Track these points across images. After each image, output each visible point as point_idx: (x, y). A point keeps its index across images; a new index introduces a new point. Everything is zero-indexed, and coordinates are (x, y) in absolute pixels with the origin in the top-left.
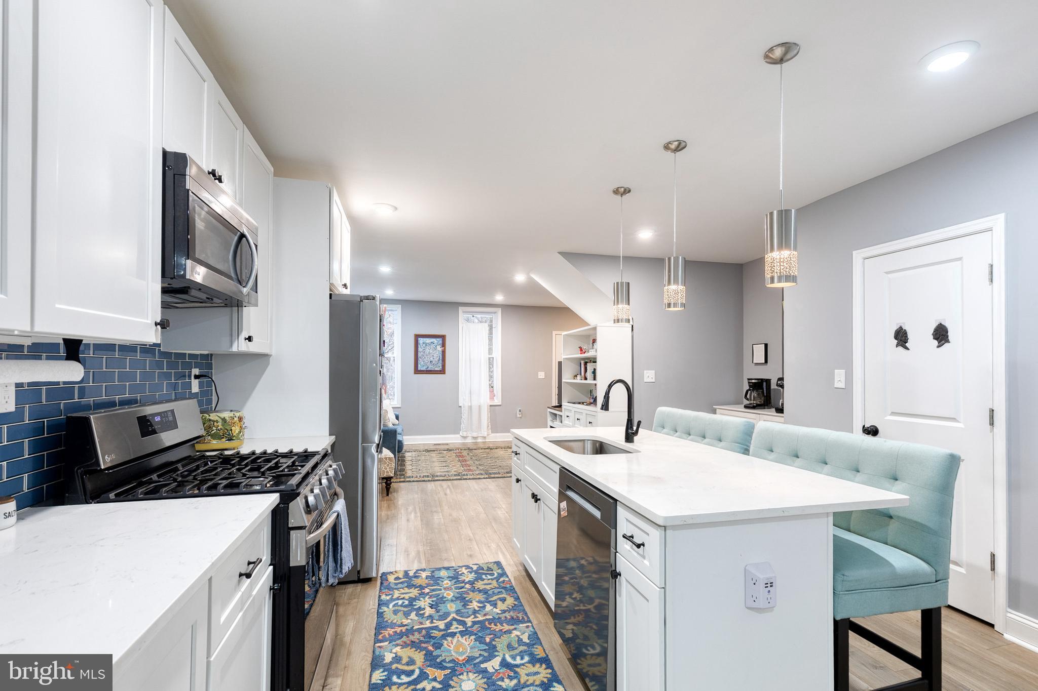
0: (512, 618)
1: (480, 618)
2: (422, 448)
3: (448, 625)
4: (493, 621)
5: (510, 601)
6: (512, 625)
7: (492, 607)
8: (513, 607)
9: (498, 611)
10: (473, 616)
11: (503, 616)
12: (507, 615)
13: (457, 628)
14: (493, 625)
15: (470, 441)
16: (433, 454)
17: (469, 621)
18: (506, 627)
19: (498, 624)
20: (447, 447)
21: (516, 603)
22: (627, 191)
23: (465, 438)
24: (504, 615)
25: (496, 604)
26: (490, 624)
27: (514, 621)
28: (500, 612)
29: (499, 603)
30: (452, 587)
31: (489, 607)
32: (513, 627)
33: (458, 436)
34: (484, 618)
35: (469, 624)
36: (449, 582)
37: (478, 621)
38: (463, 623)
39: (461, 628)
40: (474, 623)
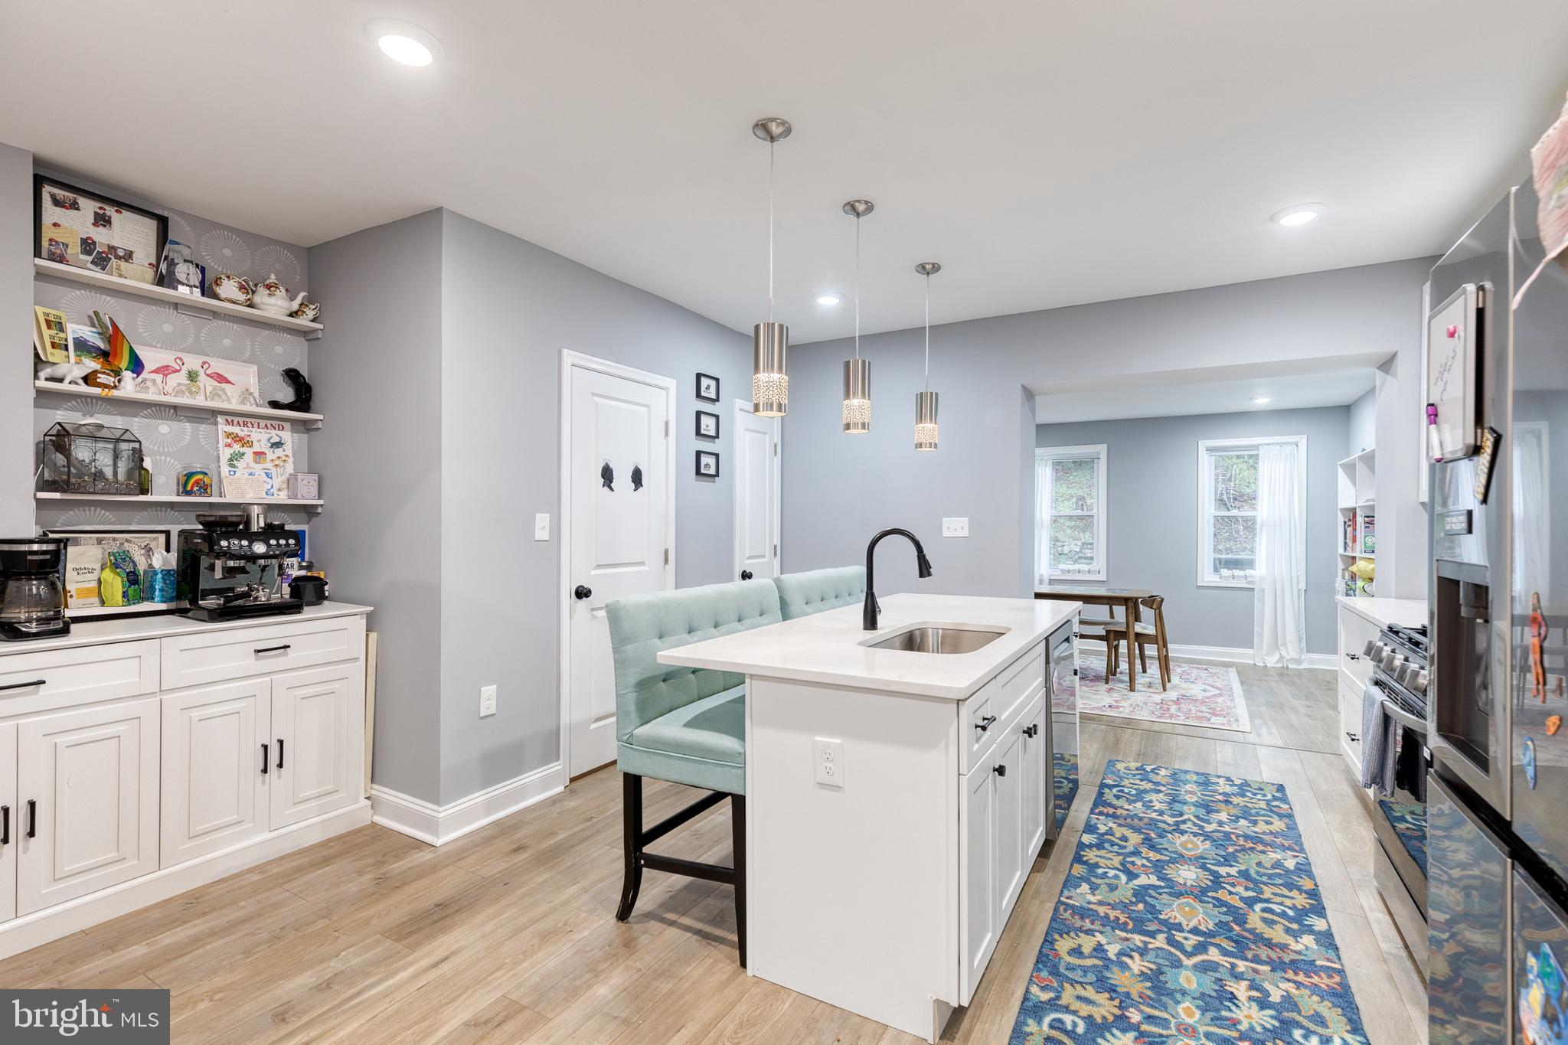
0: (1082, 918)
1: (1138, 939)
3: (1202, 948)
4: (1117, 925)
5: (1063, 945)
6: (1089, 909)
7: (1106, 947)
8: (1068, 934)
9: (1099, 937)
10: (1150, 946)
11: (1097, 926)
12: (1087, 924)
13: (1186, 939)
14: (1122, 919)
17: (1160, 941)
18: (1102, 910)
19: (1112, 918)
21: (1057, 937)
24: (1092, 927)
25: (1095, 950)
26: (1126, 923)
27: (1083, 913)
28: (1097, 934)
29: (1086, 950)
30: (1173, 1032)
31: (1112, 950)
32: (1091, 906)
34: (1130, 936)
35: (1161, 937)
37: (1143, 935)
38: (1171, 941)
39: (1179, 936)
40: (1152, 935)
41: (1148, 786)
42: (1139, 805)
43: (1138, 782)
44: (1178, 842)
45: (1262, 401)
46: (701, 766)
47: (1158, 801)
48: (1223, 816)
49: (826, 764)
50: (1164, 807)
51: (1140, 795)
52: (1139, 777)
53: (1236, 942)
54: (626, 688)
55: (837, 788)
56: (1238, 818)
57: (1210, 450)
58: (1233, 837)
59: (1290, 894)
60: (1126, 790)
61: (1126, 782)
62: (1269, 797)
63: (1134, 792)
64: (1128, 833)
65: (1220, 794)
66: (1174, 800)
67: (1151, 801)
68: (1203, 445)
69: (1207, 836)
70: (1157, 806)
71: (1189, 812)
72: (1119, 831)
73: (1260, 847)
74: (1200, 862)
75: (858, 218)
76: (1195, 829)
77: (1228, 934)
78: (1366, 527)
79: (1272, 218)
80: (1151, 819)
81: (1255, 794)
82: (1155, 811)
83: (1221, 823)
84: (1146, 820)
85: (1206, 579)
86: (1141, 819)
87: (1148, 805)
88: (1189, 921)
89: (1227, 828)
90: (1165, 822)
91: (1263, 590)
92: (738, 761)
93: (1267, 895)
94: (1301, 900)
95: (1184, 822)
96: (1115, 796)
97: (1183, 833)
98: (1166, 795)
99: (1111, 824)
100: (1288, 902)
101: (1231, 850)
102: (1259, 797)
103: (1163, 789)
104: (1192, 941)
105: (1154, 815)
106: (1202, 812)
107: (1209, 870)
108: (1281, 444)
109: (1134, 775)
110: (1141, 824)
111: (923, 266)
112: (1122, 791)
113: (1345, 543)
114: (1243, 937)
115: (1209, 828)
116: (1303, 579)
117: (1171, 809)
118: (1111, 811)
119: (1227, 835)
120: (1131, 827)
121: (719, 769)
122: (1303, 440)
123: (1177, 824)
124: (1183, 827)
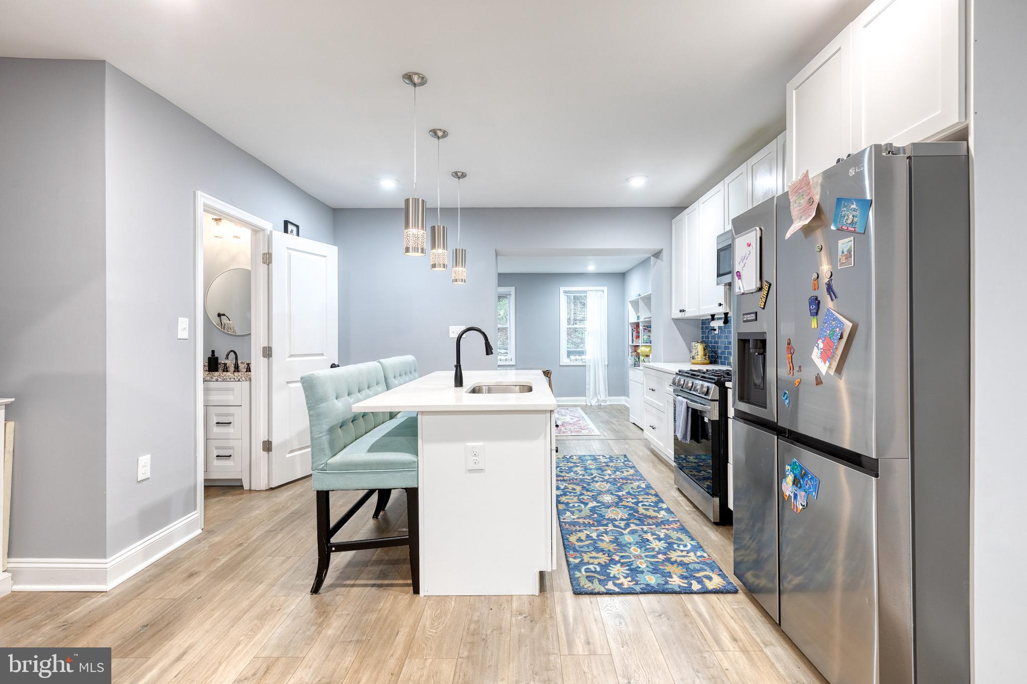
0: (574, 526)
1: (602, 529)
3: (627, 525)
4: (590, 525)
5: (573, 539)
6: (575, 522)
7: (590, 535)
8: (572, 534)
9: (586, 532)
10: (608, 530)
11: (582, 528)
12: (578, 528)
13: (620, 523)
14: (591, 523)
17: (610, 527)
18: (581, 521)
19: (587, 523)
21: (568, 536)
24: (581, 529)
25: (587, 537)
26: (593, 523)
27: (574, 524)
28: (584, 531)
29: (583, 538)
30: (634, 559)
31: (594, 535)
32: (575, 520)
34: (598, 528)
35: (610, 525)
36: (640, 566)
37: (603, 526)
38: (615, 526)
39: (617, 523)
40: (606, 525)
41: (572, 465)
42: (572, 473)
43: (566, 464)
44: (597, 486)
45: (591, 268)
46: (385, 475)
47: (579, 470)
48: (609, 472)
49: (474, 458)
50: (583, 472)
51: (570, 470)
52: (566, 461)
53: (639, 520)
54: (321, 433)
55: (481, 470)
56: (615, 471)
57: (565, 292)
58: (617, 479)
59: (649, 497)
60: (563, 468)
61: (561, 465)
62: (623, 461)
63: (567, 468)
64: (574, 486)
65: (603, 463)
66: (586, 469)
67: (576, 471)
68: (562, 289)
69: (607, 481)
70: (580, 473)
71: (595, 473)
72: (570, 487)
73: (629, 482)
74: (609, 492)
75: (439, 139)
76: (601, 479)
77: (635, 518)
78: (644, 331)
79: (627, 180)
80: (580, 479)
81: (617, 461)
82: (580, 475)
83: (610, 475)
84: (579, 480)
85: (564, 361)
86: (576, 479)
87: (576, 473)
88: (618, 516)
89: (613, 477)
90: (587, 479)
91: (590, 366)
92: (413, 467)
93: (641, 500)
94: (654, 499)
95: (595, 477)
96: (559, 471)
97: (597, 482)
98: (581, 467)
99: (565, 484)
100: (650, 500)
101: (619, 485)
102: (619, 461)
103: (579, 465)
104: (622, 524)
105: (581, 477)
106: (600, 472)
107: (615, 495)
108: (597, 291)
109: (563, 461)
110: (577, 481)
111: (456, 173)
112: (562, 469)
113: (633, 339)
114: (640, 517)
115: (607, 477)
116: (606, 359)
117: (586, 473)
118: (562, 478)
119: (614, 479)
120: (574, 484)
121: (399, 474)
122: (605, 289)
123: (592, 478)
124: (595, 479)
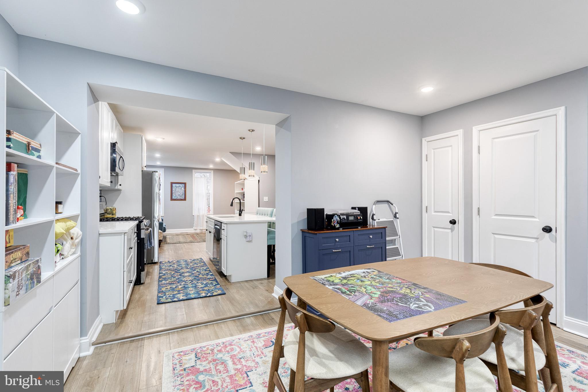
2: (175, 234)
3: (182, 268)
7: (196, 265)
10: (190, 266)
11: (199, 266)
15: (199, 231)
16: (180, 236)
20: (186, 234)
22: (244, 138)
23: (196, 230)
33: (192, 229)
36: (183, 262)
38: (187, 267)
41: (205, 289)
42: (205, 283)
43: (210, 289)
44: (190, 278)
47: (200, 285)
48: (180, 287)
50: (198, 284)
51: (206, 285)
52: (211, 290)
56: (176, 288)
58: (177, 283)
60: (211, 285)
61: (213, 287)
62: (164, 297)
63: (208, 285)
64: (203, 277)
65: (181, 293)
66: (196, 287)
67: (202, 285)
69: (184, 281)
70: (199, 284)
71: (190, 285)
72: (205, 276)
73: (170, 283)
74: (184, 277)
76: (187, 282)
80: (199, 281)
81: (169, 297)
82: (199, 283)
83: (181, 285)
84: (200, 280)
86: (202, 280)
87: (202, 284)
89: (179, 284)
90: (196, 281)
95: (190, 282)
96: (213, 283)
97: (190, 280)
98: (199, 288)
99: (208, 277)
101: (178, 280)
103: (200, 289)
105: (199, 282)
106: (186, 286)
107: (182, 276)
109: (212, 291)
110: (201, 279)
112: (212, 285)
115: (184, 283)
117: (195, 284)
118: (210, 279)
119: (178, 283)
120: (203, 278)
123: (192, 282)
124: (190, 281)
